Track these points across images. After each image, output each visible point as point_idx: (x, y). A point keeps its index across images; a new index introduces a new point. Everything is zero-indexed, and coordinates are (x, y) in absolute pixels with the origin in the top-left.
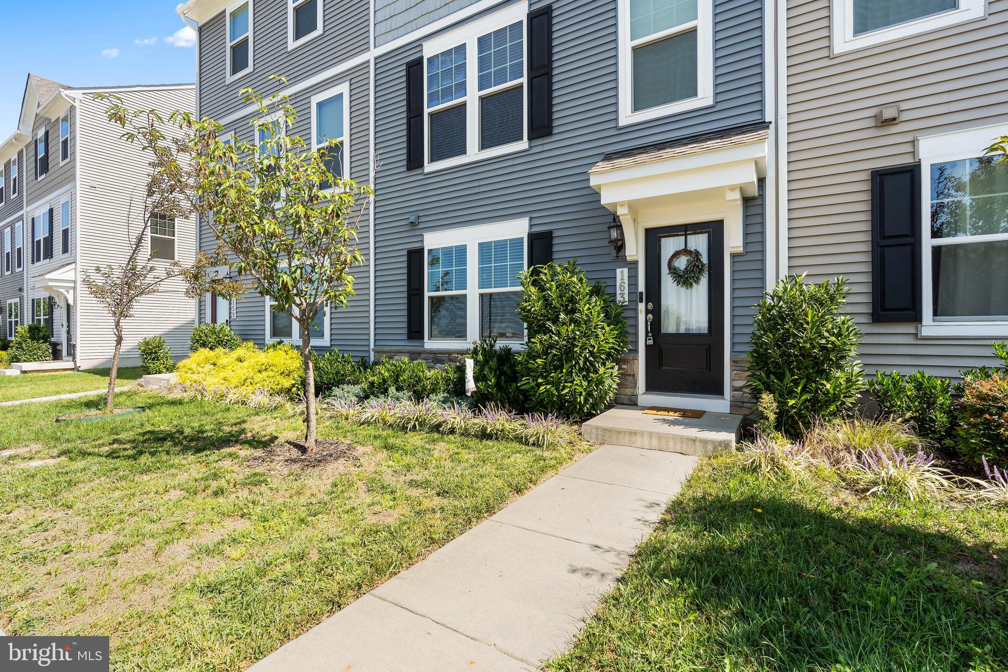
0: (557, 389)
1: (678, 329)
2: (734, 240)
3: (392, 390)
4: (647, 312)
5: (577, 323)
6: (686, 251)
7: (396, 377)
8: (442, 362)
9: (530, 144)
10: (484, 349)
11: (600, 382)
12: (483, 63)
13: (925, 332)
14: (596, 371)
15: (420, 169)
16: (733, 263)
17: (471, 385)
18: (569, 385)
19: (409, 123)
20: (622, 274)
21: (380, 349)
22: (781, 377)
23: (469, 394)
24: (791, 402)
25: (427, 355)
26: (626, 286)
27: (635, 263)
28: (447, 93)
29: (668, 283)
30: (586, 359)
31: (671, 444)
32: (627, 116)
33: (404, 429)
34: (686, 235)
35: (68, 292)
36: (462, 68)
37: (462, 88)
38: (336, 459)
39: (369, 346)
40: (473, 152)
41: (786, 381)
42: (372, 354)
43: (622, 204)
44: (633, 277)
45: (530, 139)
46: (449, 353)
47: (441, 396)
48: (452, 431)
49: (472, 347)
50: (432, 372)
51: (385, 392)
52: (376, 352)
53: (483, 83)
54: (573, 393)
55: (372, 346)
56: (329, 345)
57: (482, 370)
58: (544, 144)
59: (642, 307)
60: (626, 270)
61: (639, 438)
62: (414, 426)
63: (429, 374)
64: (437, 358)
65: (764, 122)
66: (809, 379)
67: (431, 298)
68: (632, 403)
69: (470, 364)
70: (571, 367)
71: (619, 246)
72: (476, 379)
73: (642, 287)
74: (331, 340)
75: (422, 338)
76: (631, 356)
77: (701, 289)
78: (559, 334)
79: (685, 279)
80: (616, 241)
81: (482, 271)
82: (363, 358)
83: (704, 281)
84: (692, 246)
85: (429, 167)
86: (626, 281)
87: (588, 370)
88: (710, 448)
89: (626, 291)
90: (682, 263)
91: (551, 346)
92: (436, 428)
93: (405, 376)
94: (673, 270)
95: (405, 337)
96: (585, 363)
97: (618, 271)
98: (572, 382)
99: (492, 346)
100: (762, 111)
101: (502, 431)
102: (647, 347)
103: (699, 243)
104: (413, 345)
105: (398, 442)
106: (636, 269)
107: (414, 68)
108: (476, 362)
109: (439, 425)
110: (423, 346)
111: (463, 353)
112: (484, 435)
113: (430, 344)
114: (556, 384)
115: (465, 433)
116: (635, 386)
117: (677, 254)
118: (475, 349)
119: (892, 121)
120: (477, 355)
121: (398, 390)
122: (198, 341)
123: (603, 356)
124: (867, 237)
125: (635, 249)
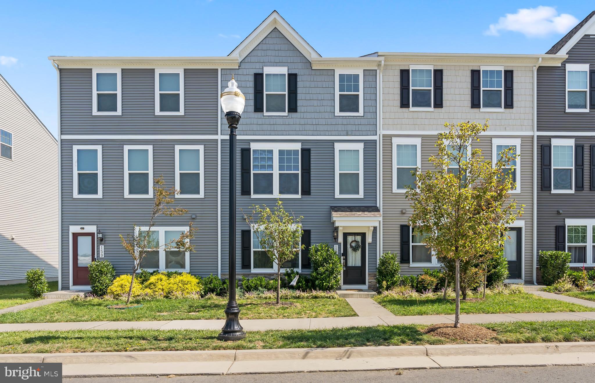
1: (352, 264)
2: (369, 239)
4: (344, 259)
6: (355, 241)
9: (302, 196)
12: (281, 161)
13: (411, 266)
15: (249, 196)
16: (369, 246)
21: (225, 273)
22: (385, 277)
24: (389, 283)
25: (253, 275)
26: (337, 251)
27: (341, 243)
28: (263, 167)
29: (349, 250)
31: (363, 296)
32: (338, 195)
34: (355, 236)
36: (271, 159)
37: (271, 167)
39: (217, 272)
40: (276, 194)
41: (387, 278)
42: (219, 276)
43: (340, 226)
44: (339, 248)
45: (302, 194)
46: (265, 274)
52: (222, 275)
53: (281, 168)
55: (220, 272)
56: (189, 271)
58: (306, 197)
59: (342, 257)
60: (337, 245)
61: (354, 295)
65: (377, 207)
66: (392, 278)
67: (254, 252)
68: (339, 289)
71: (336, 238)
73: (342, 252)
74: (191, 270)
75: (250, 268)
77: (359, 252)
79: (355, 249)
80: (335, 236)
83: (360, 250)
84: (356, 239)
85: (253, 196)
86: (337, 249)
88: (372, 296)
89: (337, 253)
90: (354, 244)
94: (351, 246)
95: (240, 268)
97: (335, 246)
100: (376, 203)
102: (344, 270)
103: (359, 238)
104: (245, 272)
106: (340, 245)
107: (246, 152)
110: (250, 272)
113: (254, 271)
117: (352, 242)
119: (404, 213)
124: (400, 242)
125: (341, 239)
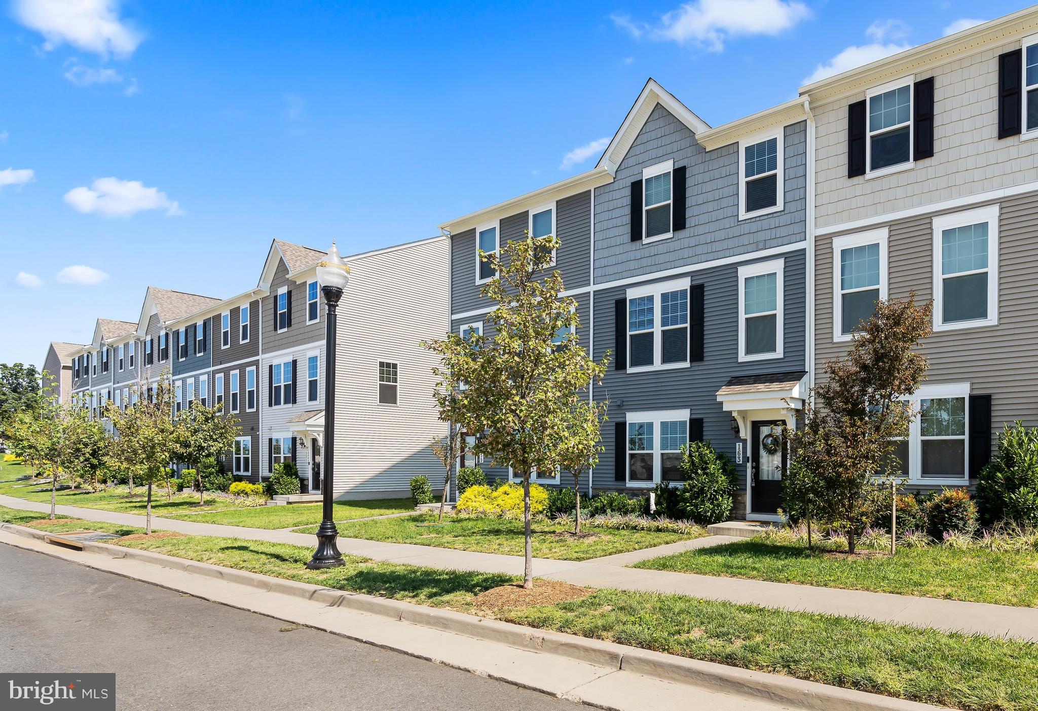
0: (697, 510)
1: (773, 477)
3: (609, 511)
4: (753, 467)
5: (707, 474)
6: (771, 435)
7: (611, 504)
8: (638, 496)
9: (691, 364)
10: (661, 487)
11: (719, 505)
12: (664, 310)
14: (717, 500)
15: (624, 370)
17: (653, 507)
18: (703, 506)
19: (617, 339)
20: (739, 446)
21: (597, 487)
23: (652, 512)
25: (628, 491)
26: (741, 453)
27: (746, 440)
28: (642, 324)
29: (763, 453)
30: (712, 494)
32: (742, 357)
33: (618, 529)
34: (772, 426)
35: (319, 435)
36: (651, 310)
37: (651, 322)
38: (592, 536)
39: (589, 485)
40: (658, 365)
42: (591, 490)
43: (734, 411)
44: (745, 448)
45: (691, 361)
46: (641, 490)
47: (637, 514)
48: (643, 529)
49: (655, 486)
50: (632, 501)
51: (604, 512)
52: (593, 489)
53: (664, 323)
54: (706, 512)
55: (591, 485)
56: (559, 483)
57: (659, 499)
58: (699, 366)
59: (749, 465)
60: (741, 444)
62: (623, 527)
63: (630, 502)
64: (634, 493)
65: (805, 371)
67: (631, 455)
68: (743, 519)
69: (653, 496)
70: (704, 497)
71: (737, 431)
72: (656, 504)
73: (749, 454)
74: (561, 480)
75: (625, 480)
76: (742, 492)
77: (778, 456)
78: (698, 481)
79: (771, 452)
80: (735, 428)
81: (662, 439)
82: (585, 493)
83: (780, 454)
84: (774, 433)
85: (630, 370)
86: (741, 450)
87: (712, 500)
89: (741, 456)
90: (769, 442)
91: (694, 487)
92: (635, 528)
93: (615, 503)
94: (765, 446)
95: (614, 479)
96: (711, 496)
97: (737, 444)
98: (704, 505)
99: (667, 486)
100: (804, 365)
101: (667, 527)
102: (752, 488)
103: (777, 431)
104: (619, 485)
105: (616, 533)
106: (746, 443)
107: (620, 305)
108: (657, 495)
109: (636, 526)
110: (626, 485)
111: (649, 490)
112: (658, 530)
113: (630, 484)
114: (696, 506)
115: (649, 530)
116: (745, 509)
117: (767, 436)
118: (657, 487)
120: (657, 491)
121: (612, 511)
122: (462, 479)
123: (721, 492)
125: (745, 433)
